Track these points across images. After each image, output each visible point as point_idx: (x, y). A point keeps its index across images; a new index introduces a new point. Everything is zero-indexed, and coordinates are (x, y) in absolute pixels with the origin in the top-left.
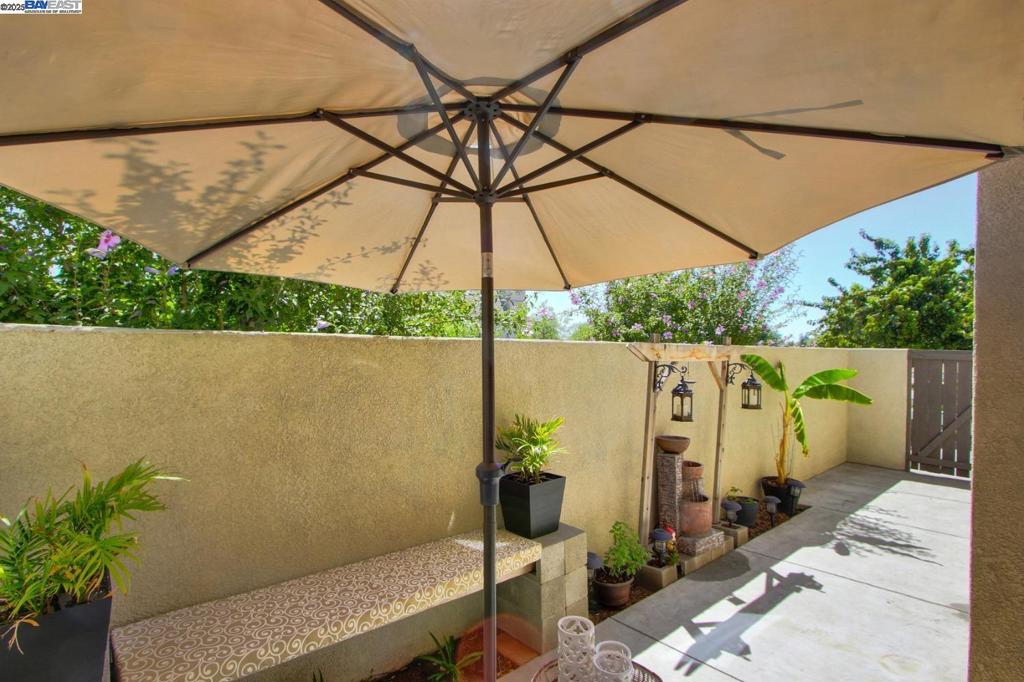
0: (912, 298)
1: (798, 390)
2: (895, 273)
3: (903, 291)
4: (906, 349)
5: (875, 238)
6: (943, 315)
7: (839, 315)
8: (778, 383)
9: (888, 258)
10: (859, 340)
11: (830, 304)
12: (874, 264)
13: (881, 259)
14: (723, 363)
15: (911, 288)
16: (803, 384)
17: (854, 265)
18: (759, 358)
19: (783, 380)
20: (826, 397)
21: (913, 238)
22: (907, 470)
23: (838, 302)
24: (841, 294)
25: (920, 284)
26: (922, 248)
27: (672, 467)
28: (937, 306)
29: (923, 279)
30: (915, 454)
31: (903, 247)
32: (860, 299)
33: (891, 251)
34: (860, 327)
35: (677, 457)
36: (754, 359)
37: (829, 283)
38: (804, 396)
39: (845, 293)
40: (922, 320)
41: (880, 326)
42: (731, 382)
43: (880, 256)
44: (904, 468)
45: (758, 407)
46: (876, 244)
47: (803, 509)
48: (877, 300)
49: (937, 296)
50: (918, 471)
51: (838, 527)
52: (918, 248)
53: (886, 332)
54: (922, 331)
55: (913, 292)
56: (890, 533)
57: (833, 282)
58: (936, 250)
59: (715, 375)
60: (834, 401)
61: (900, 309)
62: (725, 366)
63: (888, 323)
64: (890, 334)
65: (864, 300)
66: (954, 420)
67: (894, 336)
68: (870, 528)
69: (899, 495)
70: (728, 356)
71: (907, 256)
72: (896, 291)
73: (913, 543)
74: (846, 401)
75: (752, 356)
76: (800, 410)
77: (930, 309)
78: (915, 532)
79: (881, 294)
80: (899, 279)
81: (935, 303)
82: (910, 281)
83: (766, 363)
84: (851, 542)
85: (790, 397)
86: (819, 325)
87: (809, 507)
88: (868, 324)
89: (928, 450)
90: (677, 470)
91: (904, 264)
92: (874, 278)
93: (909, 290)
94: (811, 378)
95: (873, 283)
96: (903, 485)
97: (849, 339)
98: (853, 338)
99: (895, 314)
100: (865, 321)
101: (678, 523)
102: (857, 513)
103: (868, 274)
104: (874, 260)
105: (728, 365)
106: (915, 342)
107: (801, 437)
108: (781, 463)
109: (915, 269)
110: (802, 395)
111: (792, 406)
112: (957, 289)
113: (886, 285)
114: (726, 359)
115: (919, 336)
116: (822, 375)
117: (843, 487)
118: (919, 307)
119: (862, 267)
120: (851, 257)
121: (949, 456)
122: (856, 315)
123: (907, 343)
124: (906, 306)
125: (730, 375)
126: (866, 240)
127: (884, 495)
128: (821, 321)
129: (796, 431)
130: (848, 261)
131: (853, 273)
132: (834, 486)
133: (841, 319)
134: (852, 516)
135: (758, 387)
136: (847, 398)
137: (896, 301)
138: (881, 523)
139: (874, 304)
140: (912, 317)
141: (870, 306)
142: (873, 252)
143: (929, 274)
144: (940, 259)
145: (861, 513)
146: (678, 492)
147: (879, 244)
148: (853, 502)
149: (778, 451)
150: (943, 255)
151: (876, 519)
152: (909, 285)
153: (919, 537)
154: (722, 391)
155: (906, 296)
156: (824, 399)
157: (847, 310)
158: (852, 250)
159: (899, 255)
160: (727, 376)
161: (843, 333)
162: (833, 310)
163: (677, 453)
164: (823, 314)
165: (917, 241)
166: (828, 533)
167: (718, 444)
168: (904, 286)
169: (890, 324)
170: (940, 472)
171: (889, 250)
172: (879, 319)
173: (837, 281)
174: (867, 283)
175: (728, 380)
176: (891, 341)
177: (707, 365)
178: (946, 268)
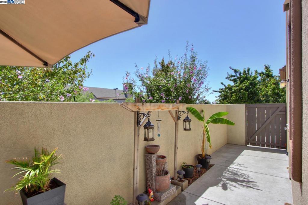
0: (245, 88)
1: (208, 120)
2: (240, 80)
3: (243, 85)
4: (245, 104)
5: (234, 69)
6: (255, 93)
7: (224, 94)
8: (201, 118)
9: (238, 75)
10: (230, 102)
11: (222, 91)
12: (234, 77)
13: (236, 76)
14: (176, 111)
15: (245, 84)
16: (210, 118)
17: (228, 78)
18: (193, 109)
19: (203, 117)
20: (218, 123)
21: (245, 69)
22: (246, 145)
23: (224, 90)
24: (224, 87)
25: (248, 83)
26: (248, 72)
27: (151, 160)
28: (253, 90)
29: (248, 82)
30: (249, 140)
31: (242, 72)
32: (230, 89)
33: (239, 73)
34: (231, 98)
35: (153, 155)
36: (191, 109)
37: (221, 84)
38: (210, 123)
39: (226, 87)
40: (248, 95)
41: (236, 97)
42: (180, 119)
43: (236, 75)
44: (245, 145)
45: (190, 129)
46: (234, 71)
47: (211, 166)
48: (235, 88)
49: (253, 87)
50: (250, 146)
51: (223, 174)
52: (247, 72)
53: (238, 99)
54: (249, 98)
55: (246, 86)
56: (242, 175)
57: (222, 83)
58: (251, 73)
59: (172, 116)
60: (221, 124)
61: (242, 91)
62: (177, 112)
63: (238, 96)
64: (240, 100)
65: (232, 89)
66: (260, 128)
67: (241, 100)
68: (235, 174)
69: (244, 156)
70: (178, 108)
71: (244, 75)
72: (241, 85)
73: (250, 180)
74: (225, 124)
75: (191, 108)
76: (209, 129)
77: (251, 91)
78: (251, 174)
79: (236, 87)
80: (242, 82)
81: (252, 89)
82: (245, 82)
83: (196, 110)
84: (228, 182)
85: (205, 123)
86: (218, 98)
87: (214, 165)
88: (233, 97)
89: (252, 138)
90: (153, 162)
91: (243, 77)
92: (234, 82)
93: (245, 85)
94: (213, 116)
95: (234, 84)
96: (245, 152)
97: (227, 102)
98: (229, 101)
99: (241, 93)
100: (232, 96)
101: (154, 186)
102: (230, 166)
103: (232, 81)
104: (234, 76)
105: (178, 112)
106: (247, 102)
107: (209, 140)
108: (203, 149)
109: (246, 79)
110: (209, 122)
111: (206, 127)
112: (258, 85)
113: (238, 84)
114: (177, 109)
115: (248, 100)
116: (217, 114)
117: (226, 155)
118: (248, 91)
119: (231, 79)
120: (227, 75)
121: (259, 140)
122: (229, 94)
123: (244, 102)
124: (244, 90)
125: (179, 116)
126: (232, 70)
127: (239, 157)
128: (219, 97)
129: (207, 137)
130: (226, 77)
131: (228, 80)
132: (223, 154)
133: (225, 96)
134: (229, 168)
135: (190, 121)
136: (226, 123)
137: (241, 89)
138: (238, 170)
139: (235, 90)
140: (246, 94)
141: (233, 91)
142: (234, 74)
143: (250, 80)
144: (253, 75)
145: (232, 166)
146: (154, 172)
147: (235, 71)
148: (229, 161)
149: (202, 144)
150: (254, 74)
151: (237, 169)
152: (245, 83)
153: (252, 176)
154: (176, 123)
155: (244, 87)
156: (217, 124)
157: (227, 92)
158: (227, 73)
159: (241, 74)
160: (178, 117)
161: (226, 100)
162: (223, 92)
163: (154, 154)
164: (219, 94)
165: (246, 70)
166: (219, 178)
167: (175, 146)
168: (243, 84)
169: (239, 96)
170: (256, 146)
171: (238, 73)
172: (236, 95)
173: (223, 83)
174: (232, 84)
175: (178, 118)
176: (240, 102)
177: (168, 112)
178: (255, 78)
